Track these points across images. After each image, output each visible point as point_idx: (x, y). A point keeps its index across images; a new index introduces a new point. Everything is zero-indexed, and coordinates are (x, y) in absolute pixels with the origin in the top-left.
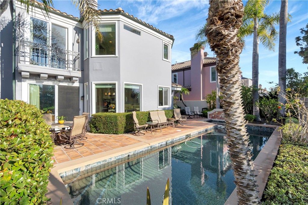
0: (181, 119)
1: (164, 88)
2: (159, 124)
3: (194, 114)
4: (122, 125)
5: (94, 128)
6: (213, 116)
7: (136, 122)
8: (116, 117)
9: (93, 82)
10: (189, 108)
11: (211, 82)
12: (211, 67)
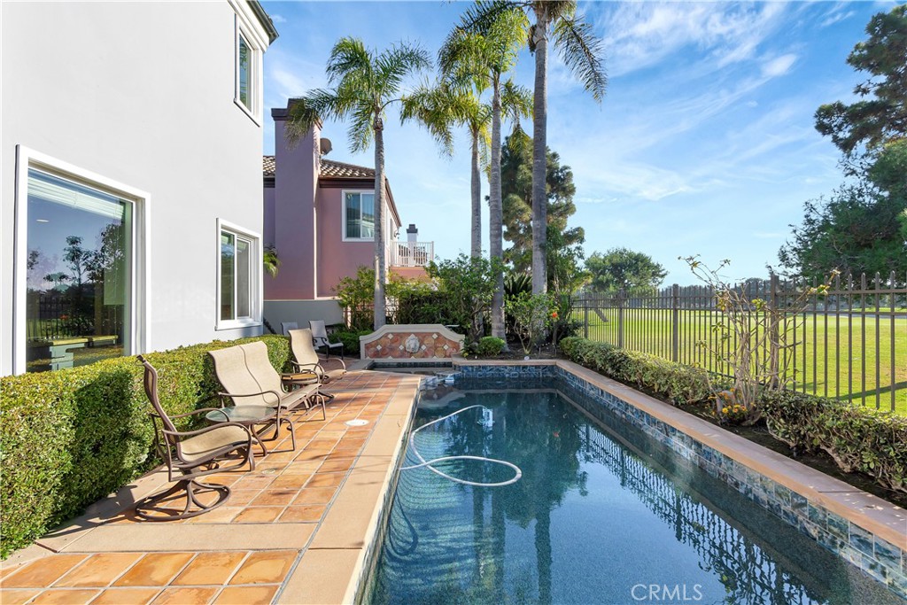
1: (236, 237)
4: (41, 476)
11: (344, 239)
12: (344, 191)
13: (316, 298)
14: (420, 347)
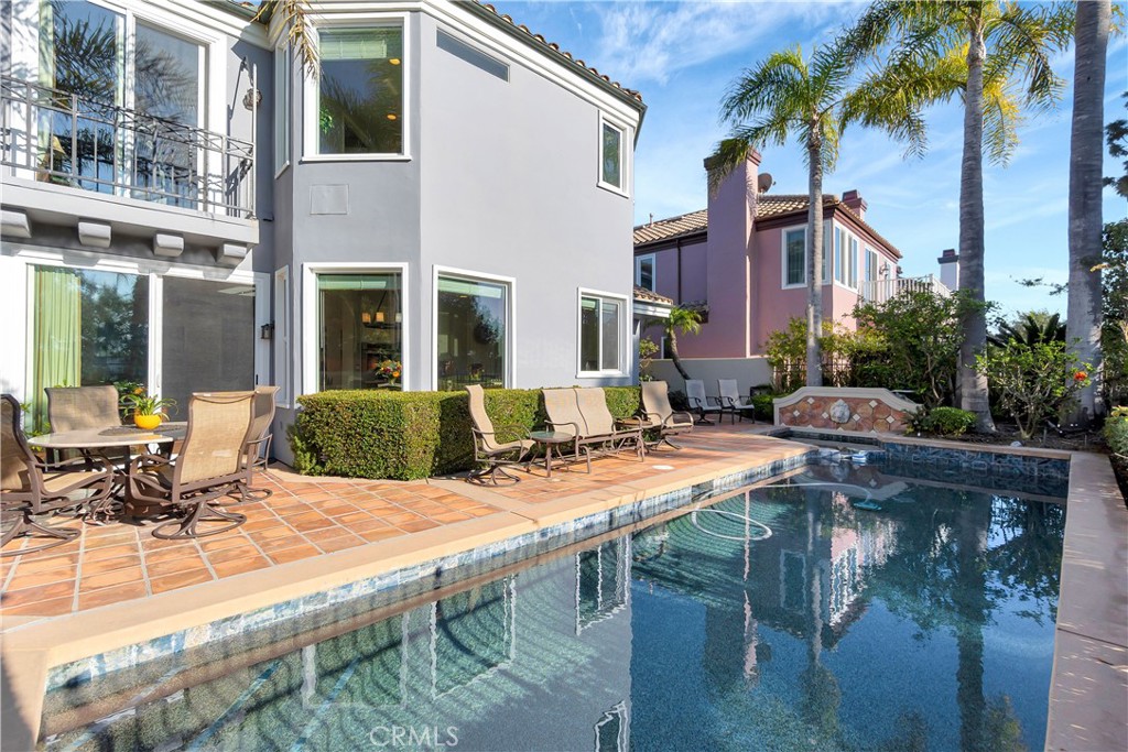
0: (670, 424)
1: (601, 299)
2: (581, 438)
3: (720, 408)
4: (425, 442)
5: (308, 455)
6: (796, 413)
7: (482, 431)
8: (396, 406)
9: (307, 266)
10: (701, 383)
11: (785, 286)
12: (784, 231)
13: (748, 356)
14: (851, 417)
